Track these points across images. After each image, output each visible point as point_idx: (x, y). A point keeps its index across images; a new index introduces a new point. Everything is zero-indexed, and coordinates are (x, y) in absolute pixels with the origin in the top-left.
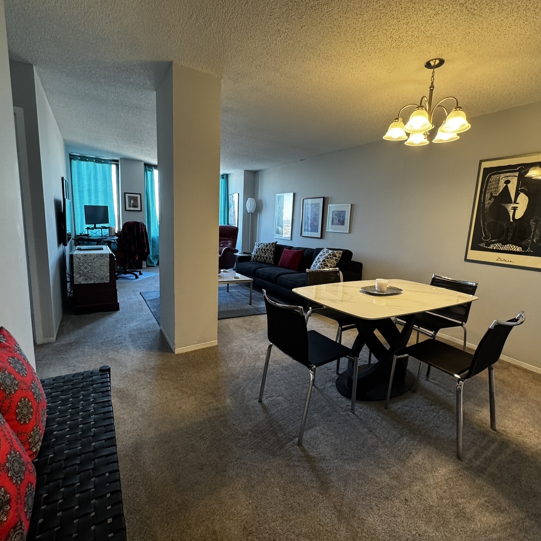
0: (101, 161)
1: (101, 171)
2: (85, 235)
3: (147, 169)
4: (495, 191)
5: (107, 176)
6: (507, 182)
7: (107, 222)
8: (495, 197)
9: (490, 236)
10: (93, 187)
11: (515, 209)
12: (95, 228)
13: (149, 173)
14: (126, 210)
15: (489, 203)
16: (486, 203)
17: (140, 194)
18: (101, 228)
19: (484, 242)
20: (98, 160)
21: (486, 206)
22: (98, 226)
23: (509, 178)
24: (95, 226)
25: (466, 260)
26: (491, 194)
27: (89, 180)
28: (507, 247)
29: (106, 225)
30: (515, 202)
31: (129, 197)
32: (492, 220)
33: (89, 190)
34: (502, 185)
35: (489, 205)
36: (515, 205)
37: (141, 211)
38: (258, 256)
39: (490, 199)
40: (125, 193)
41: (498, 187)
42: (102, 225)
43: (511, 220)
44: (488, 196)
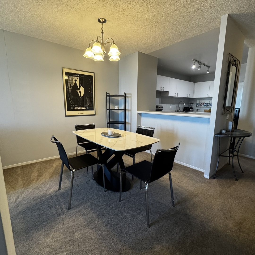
4: (72, 84)
6: (76, 81)
8: (72, 86)
9: (74, 104)
11: (80, 92)
15: (70, 89)
16: (69, 89)
19: (72, 107)
21: (69, 90)
23: (76, 79)
25: (66, 116)
26: (71, 85)
28: (81, 108)
30: (80, 90)
32: (73, 97)
34: (74, 82)
35: (71, 90)
36: (80, 91)
39: (70, 87)
41: (72, 82)
43: (80, 97)
44: (69, 86)
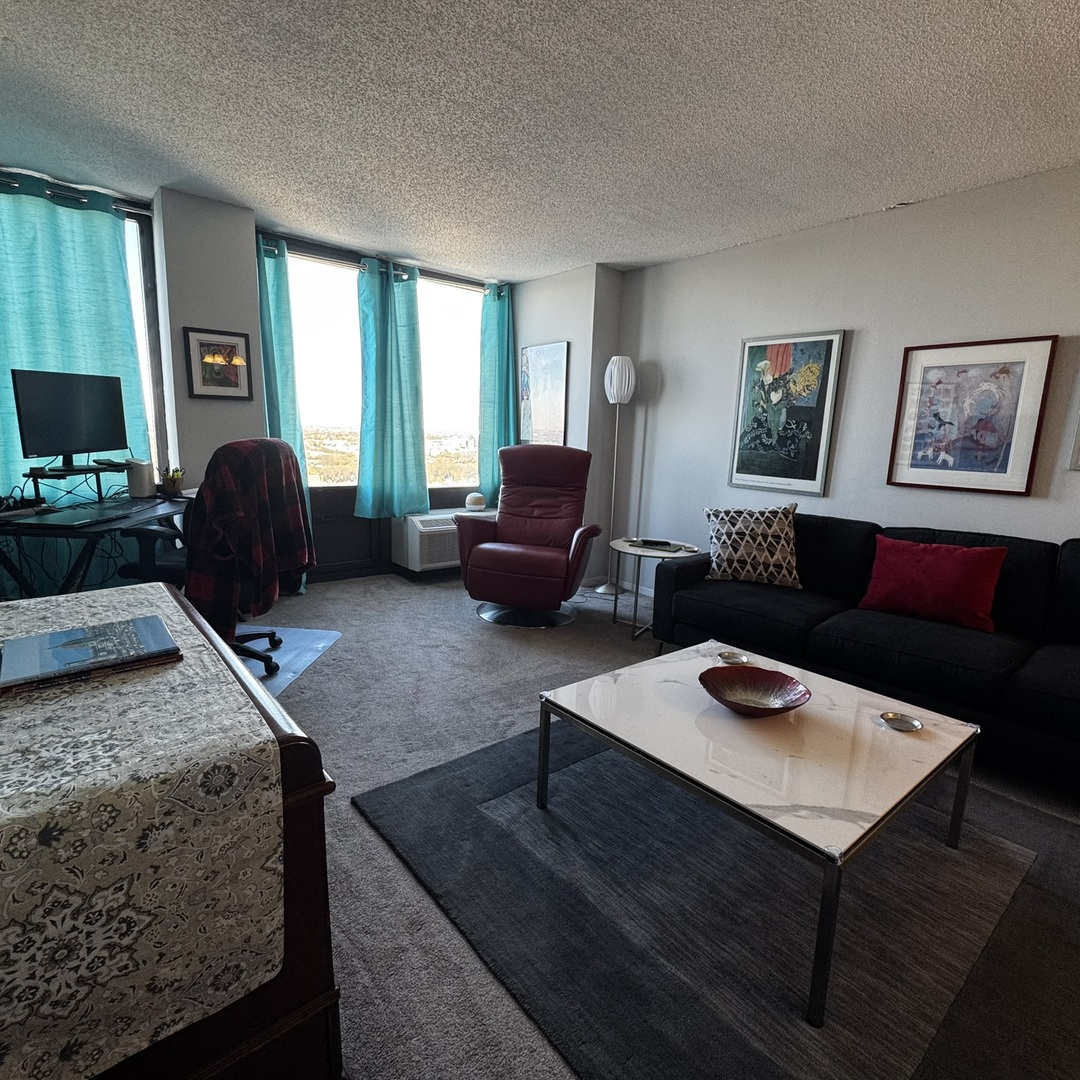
0: (77, 200)
1: (78, 239)
2: (24, 503)
3: (262, 247)
5: (107, 261)
7: (120, 443)
10: (46, 300)
12: (69, 469)
13: (269, 263)
14: (192, 395)
17: (246, 337)
18: (96, 471)
20: (65, 196)
22: (80, 460)
24: (68, 461)
27: (30, 271)
29: (116, 456)
31: (202, 345)
33: (32, 317)
37: (250, 398)
38: (743, 562)
40: (186, 331)
42: (95, 456)
